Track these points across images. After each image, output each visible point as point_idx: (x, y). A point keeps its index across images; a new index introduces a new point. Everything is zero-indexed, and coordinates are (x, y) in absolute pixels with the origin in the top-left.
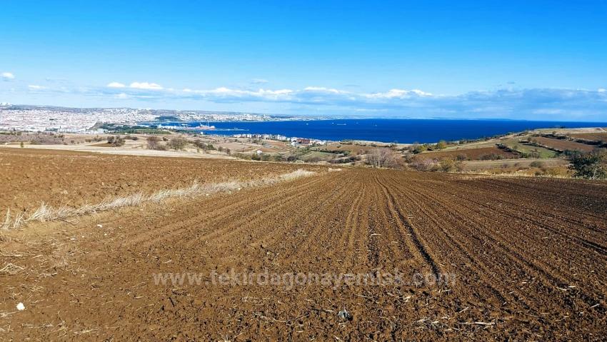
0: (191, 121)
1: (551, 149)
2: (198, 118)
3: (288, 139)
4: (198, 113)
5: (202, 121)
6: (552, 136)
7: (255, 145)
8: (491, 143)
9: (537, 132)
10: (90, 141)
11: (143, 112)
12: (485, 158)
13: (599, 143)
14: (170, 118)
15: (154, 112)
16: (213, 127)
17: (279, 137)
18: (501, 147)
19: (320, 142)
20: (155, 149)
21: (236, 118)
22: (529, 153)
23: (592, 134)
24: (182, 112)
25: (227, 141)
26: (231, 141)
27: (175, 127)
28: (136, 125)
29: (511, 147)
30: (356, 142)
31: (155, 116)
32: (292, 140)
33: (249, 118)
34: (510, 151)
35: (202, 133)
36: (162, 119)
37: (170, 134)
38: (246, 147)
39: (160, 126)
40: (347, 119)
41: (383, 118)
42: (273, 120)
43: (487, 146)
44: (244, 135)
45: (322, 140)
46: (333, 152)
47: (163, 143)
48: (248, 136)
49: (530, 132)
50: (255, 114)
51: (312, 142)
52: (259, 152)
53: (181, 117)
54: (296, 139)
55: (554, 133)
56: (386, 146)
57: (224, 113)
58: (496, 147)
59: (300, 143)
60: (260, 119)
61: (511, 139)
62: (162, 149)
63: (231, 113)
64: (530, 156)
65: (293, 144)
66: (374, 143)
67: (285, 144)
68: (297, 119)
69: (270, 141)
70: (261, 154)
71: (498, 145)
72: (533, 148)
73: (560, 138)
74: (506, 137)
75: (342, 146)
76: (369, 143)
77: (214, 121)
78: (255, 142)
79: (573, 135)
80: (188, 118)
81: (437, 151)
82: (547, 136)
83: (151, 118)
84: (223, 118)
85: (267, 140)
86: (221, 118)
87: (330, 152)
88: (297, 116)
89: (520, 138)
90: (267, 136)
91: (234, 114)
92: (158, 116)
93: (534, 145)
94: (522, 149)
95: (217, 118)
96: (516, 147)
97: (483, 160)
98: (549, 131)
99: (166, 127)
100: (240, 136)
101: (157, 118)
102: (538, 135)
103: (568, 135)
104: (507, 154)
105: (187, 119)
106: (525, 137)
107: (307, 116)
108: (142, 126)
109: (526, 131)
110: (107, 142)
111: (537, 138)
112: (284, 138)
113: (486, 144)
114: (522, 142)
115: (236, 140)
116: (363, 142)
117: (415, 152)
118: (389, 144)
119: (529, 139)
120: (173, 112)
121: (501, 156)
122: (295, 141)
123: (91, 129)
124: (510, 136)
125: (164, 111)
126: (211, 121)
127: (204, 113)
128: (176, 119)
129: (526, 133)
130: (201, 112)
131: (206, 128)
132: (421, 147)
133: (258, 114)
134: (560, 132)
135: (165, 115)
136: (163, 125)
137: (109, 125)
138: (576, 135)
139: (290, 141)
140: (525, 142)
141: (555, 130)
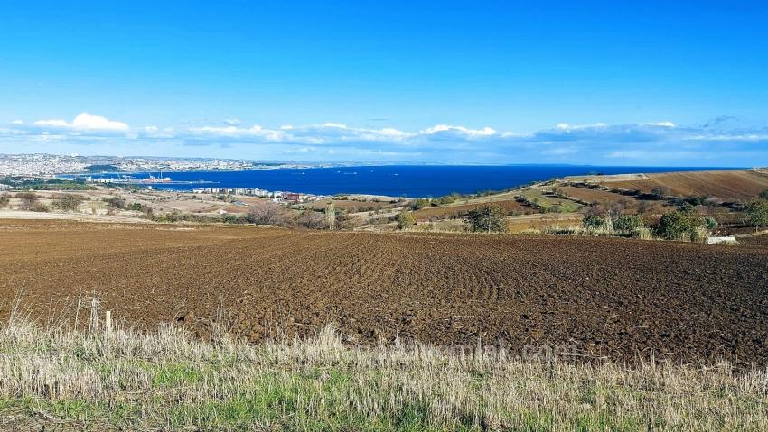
0: (138, 172)
1: (578, 202)
2: (147, 167)
3: (270, 194)
4: (147, 160)
5: (154, 171)
6: (583, 185)
7: (223, 203)
8: (509, 196)
9: (566, 180)
11: (67, 159)
13: (637, 192)
14: (107, 167)
15: (82, 159)
16: (168, 179)
17: (257, 192)
18: (521, 201)
19: (314, 198)
21: (203, 166)
22: (549, 207)
23: (631, 182)
24: (124, 159)
25: (182, 198)
26: (187, 198)
27: (112, 180)
28: (54, 177)
29: (530, 200)
30: (353, 196)
31: (85, 165)
32: (276, 194)
33: (223, 166)
34: (529, 205)
35: (150, 188)
36: (92, 168)
38: (208, 206)
39: (90, 179)
40: (357, 165)
42: (257, 168)
43: (505, 199)
44: (210, 190)
46: (322, 210)
47: (47, 202)
48: (214, 191)
49: (558, 180)
50: (231, 160)
51: (302, 197)
52: (222, 212)
53: (123, 166)
54: (280, 194)
55: (586, 181)
56: (392, 202)
57: (186, 160)
58: (514, 199)
59: (286, 199)
60: (236, 168)
61: (534, 191)
62: (44, 209)
63: (195, 160)
64: (549, 210)
65: (276, 200)
66: (377, 197)
67: (262, 202)
68: (290, 167)
69: (247, 197)
70: (224, 214)
71: (517, 198)
72: (556, 201)
73: (592, 187)
74: (529, 187)
75: (334, 202)
76: (369, 197)
77: (171, 171)
78: (221, 199)
79: (607, 183)
80: (134, 167)
81: (443, 206)
82: (576, 185)
83: (79, 167)
84: (184, 167)
85: (240, 196)
86: (182, 167)
87: (318, 210)
88: (291, 163)
89: (545, 189)
90: (241, 190)
91: (201, 160)
92: (89, 165)
93: (560, 197)
94: (544, 202)
95: (175, 167)
96: (536, 200)
98: (578, 179)
99: (99, 180)
100: (200, 191)
101: (87, 168)
102: (566, 185)
103: (602, 183)
104: (524, 208)
105: (132, 169)
106: (550, 187)
107: (304, 163)
108: (63, 179)
109: (554, 179)
111: (565, 189)
112: (264, 193)
113: (505, 196)
114: (546, 193)
115: (195, 196)
116: (362, 197)
117: (415, 208)
118: (396, 199)
119: (554, 189)
120: (111, 159)
121: (515, 211)
122: (279, 197)
124: (534, 187)
125: (97, 158)
126: (166, 170)
127: (157, 159)
128: (115, 169)
129: (553, 182)
130: (153, 158)
131: (156, 181)
132: (422, 202)
133: (235, 161)
134: (594, 179)
135: (99, 163)
136: (94, 177)
137: (13, 178)
138: (612, 183)
139: (273, 197)
140: (549, 193)
141: (588, 177)
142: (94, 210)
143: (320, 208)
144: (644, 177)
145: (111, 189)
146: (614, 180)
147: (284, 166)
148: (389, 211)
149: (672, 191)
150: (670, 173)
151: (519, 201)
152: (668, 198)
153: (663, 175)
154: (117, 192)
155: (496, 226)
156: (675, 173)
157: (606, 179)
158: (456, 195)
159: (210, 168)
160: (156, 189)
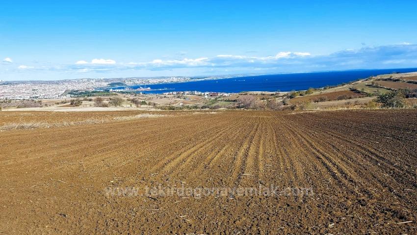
0: (133, 85)
1: (389, 89)
2: (138, 83)
3: (203, 94)
4: (138, 79)
5: (141, 84)
6: (390, 79)
7: (180, 99)
8: (346, 87)
9: (379, 77)
10: (58, 104)
11: (99, 81)
12: (340, 98)
14: (118, 84)
15: (106, 80)
16: (149, 88)
17: (196, 93)
18: (354, 90)
19: (226, 94)
20: (100, 106)
21: (165, 81)
22: (372, 93)
24: (126, 79)
25: (159, 98)
26: (161, 98)
27: (122, 90)
28: (94, 90)
29: (359, 89)
30: (251, 92)
31: (108, 83)
32: (206, 93)
33: (175, 80)
34: (359, 92)
35: (141, 93)
36: (112, 85)
37: (118, 95)
38: (173, 101)
39: (111, 90)
40: (245, 76)
41: (272, 74)
42: (193, 80)
43: (343, 90)
44: (171, 93)
45: (227, 93)
46: (234, 101)
48: (174, 93)
49: (374, 77)
50: (179, 77)
51: (219, 94)
52: (181, 104)
53: (126, 83)
54: (208, 93)
55: (391, 77)
56: (272, 95)
57: (157, 78)
58: (349, 90)
59: (211, 96)
60: (182, 81)
61: (360, 84)
62: (106, 106)
63: (161, 78)
64: (373, 95)
65: (206, 97)
66: (264, 92)
67: (200, 98)
68: (209, 79)
69: (190, 96)
70: (182, 105)
71: (351, 88)
72: (375, 89)
73: (396, 80)
74: (356, 82)
75: (240, 96)
76: (259, 92)
77: (150, 84)
78: (178, 97)
79: (405, 78)
80: (132, 83)
81: (306, 95)
82: (386, 80)
83: (105, 84)
84: (156, 82)
85: (188, 95)
86: (155, 82)
87: (232, 101)
88: (209, 77)
89: (366, 83)
90: (188, 92)
91: (164, 78)
92: (110, 83)
93: (377, 87)
94: (368, 90)
95: (153, 82)
96: (363, 89)
97: (338, 100)
98: (386, 76)
99: (115, 90)
100: (167, 94)
102: (379, 80)
103: (401, 78)
104: (357, 94)
106: (369, 82)
107: (216, 77)
108: (98, 91)
109: (371, 77)
110: (70, 104)
111: (379, 82)
112: (200, 93)
113: (343, 88)
114: (368, 85)
115: (165, 97)
116: (255, 92)
117: (291, 97)
118: (274, 93)
119: (373, 83)
120: (120, 79)
121: (352, 96)
122: (207, 95)
123: (62, 95)
124: (360, 82)
125: (114, 79)
126: (147, 84)
127: (142, 79)
128: (122, 84)
129: (371, 79)
130: (140, 78)
131: (144, 89)
132: (295, 93)
133: (181, 77)
134: (396, 76)
135: (115, 82)
137: (74, 91)
138: (407, 77)
139: (204, 95)
140: (370, 85)
141: (392, 75)
143: (233, 100)
145: (124, 95)
146: (408, 76)
147: (206, 79)
151: (352, 90)
154: (127, 96)
157: (403, 75)
159: (169, 82)
160: (144, 94)
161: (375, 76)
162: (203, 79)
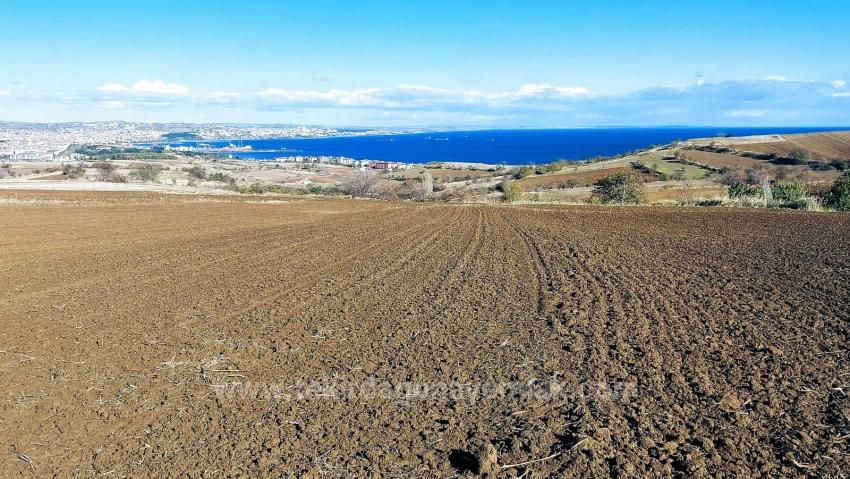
0: (216, 140)
1: (705, 168)
2: (227, 135)
3: (357, 163)
4: (227, 127)
5: (233, 139)
6: (710, 148)
7: (305, 172)
8: (626, 161)
9: (690, 143)
10: (37, 172)
11: (142, 127)
13: (772, 156)
14: (184, 135)
15: (159, 127)
16: (249, 147)
17: (342, 160)
18: (637, 167)
19: (404, 166)
20: (108, 181)
21: (285, 134)
22: (671, 173)
23: (765, 144)
24: (202, 126)
25: (265, 167)
26: (269, 168)
27: (191, 149)
28: (131, 146)
29: (648, 166)
30: (448, 164)
31: (161, 133)
32: (364, 162)
33: (305, 133)
34: (647, 172)
35: (231, 156)
36: (171, 136)
38: (292, 176)
39: (167, 148)
40: (451, 130)
41: (504, 128)
42: (342, 135)
43: (619, 166)
44: (291, 158)
47: (125, 173)
48: (298, 159)
49: (680, 143)
50: (313, 127)
51: (391, 165)
52: (306, 182)
53: (202, 134)
54: (367, 162)
55: (713, 144)
56: (490, 170)
57: (267, 126)
58: (630, 166)
59: (374, 168)
60: (320, 135)
61: (653, 156)
62: (122, 180)
63: (277, 127)
64: (671, 177)
65: (363, 169)
66: (474, 165)
67: (349, 171)
68: (376, 133)
69: (330, 166)
70: (309, 185)
71: (633, 163)
72: (679, 167)
73: (721, 151)
74: (647, 152)
75: (428, 171)
76: (465, 165)
77: (252, 138)
78: (306, 168)
79: (738, 146)
80: (213, 134)
81: (547, 174)
82: (702, 149)
83: (156, 135)
84: (264, 134)
85: (325, 165)
86: (262, 134)
88: (378, 129)
89: (665, 153)
90: (326, 159)
91: (283, 126)
92: (166, 133)
93: (684, 163)
94: (665, 168)
95: (257, 134)
96: (655, 166)
98: (704, 142)
99: (177, 149)
100: (282, 160)
101: (165, 136)
102: (690, 148)
103: (730, 146)
104: (642, 175)
105: (211, 137)
106: (671, 152)
107: (391, 129)
108: (140, 148)
109: (675, 142)
110: (61, 172)
111: (689, 153)
112: (350, 161)
113: (619, 162)
114: (667, 159)
115: (277, 166)
116: (457, 165)
117: (517, 177)
118: (494, 167)
119: (676, 154)
120: (188, 126)
122: (366, 166)
123: (61, 154)
124: (653, 151)
125: (175, 125)
126: (246, 138)
127: (237, 126)
128: (193, 136)
129: (674, 146)
130: (233, 125)
131: (237, 149)
132: (527, 170)
133: (319, 127)
134: (721, 142)
135: (177, 131)
136: (172, 146)
137: (89, 147)
138: (743, 145)
139: (360, 166)
140: (670, 158)
141: (715, 139)
142: (174, 181)
144: (781, 139)
145: (190, 158)
146: (746, 143)
147: (370, 133)
148: (488, 181)
149: (814, 154)
150: (810, 134)
151: (636, 167)
152: (809, 163)
153: (802, 136)
155: (631, 196)
156: (816, 134)
157: (736, 141)
158: (564, 161)
159: (293, 136)
160: (237, 158)
161: (684, 140)
162: (363, 134)
